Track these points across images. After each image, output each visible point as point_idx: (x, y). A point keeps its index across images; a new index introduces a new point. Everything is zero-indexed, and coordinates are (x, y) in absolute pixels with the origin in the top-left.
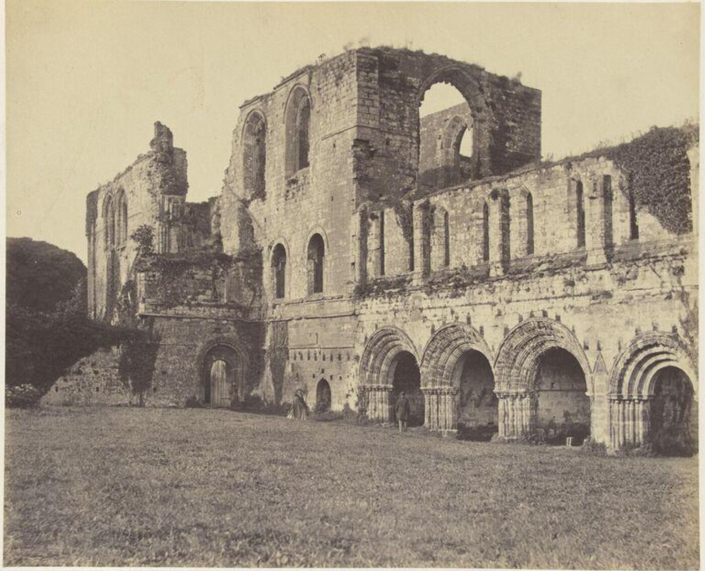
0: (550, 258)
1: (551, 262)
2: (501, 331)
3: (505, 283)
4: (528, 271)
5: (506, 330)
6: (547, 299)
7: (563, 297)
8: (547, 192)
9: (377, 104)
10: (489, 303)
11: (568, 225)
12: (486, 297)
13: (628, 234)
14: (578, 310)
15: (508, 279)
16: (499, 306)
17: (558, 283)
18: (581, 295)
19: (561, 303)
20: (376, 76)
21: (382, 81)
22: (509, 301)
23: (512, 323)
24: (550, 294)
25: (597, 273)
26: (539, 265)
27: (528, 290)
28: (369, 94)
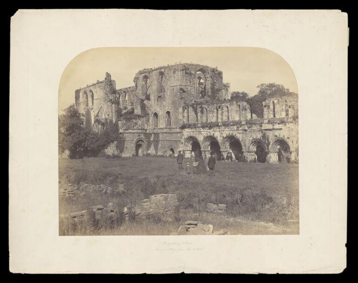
0: (233, 122)
1: (233, 123)
2: (222, 137)
3: (222, 127)
4: (228, 124)
5: (223, 137)
6: (233, 131)
7: (236, 130)
8: (232, 107)
9: (185, 79)
10: (219, 131)
11: (237, 115)
12: (218, 130)
13: (250, 118)
14: (240, 133)
15: (223, 126)
16: (221, 132)
17: (235, 127)
18: (240, 130)
19: (236, 132)
20: (184, 72)
21: (186, 73)
22: (223, 131)
23: (225, 136)
24: (233, 130)
25: (244, 126)
26: (230, 123)
27: (228, 128)
28: (183, 77)
